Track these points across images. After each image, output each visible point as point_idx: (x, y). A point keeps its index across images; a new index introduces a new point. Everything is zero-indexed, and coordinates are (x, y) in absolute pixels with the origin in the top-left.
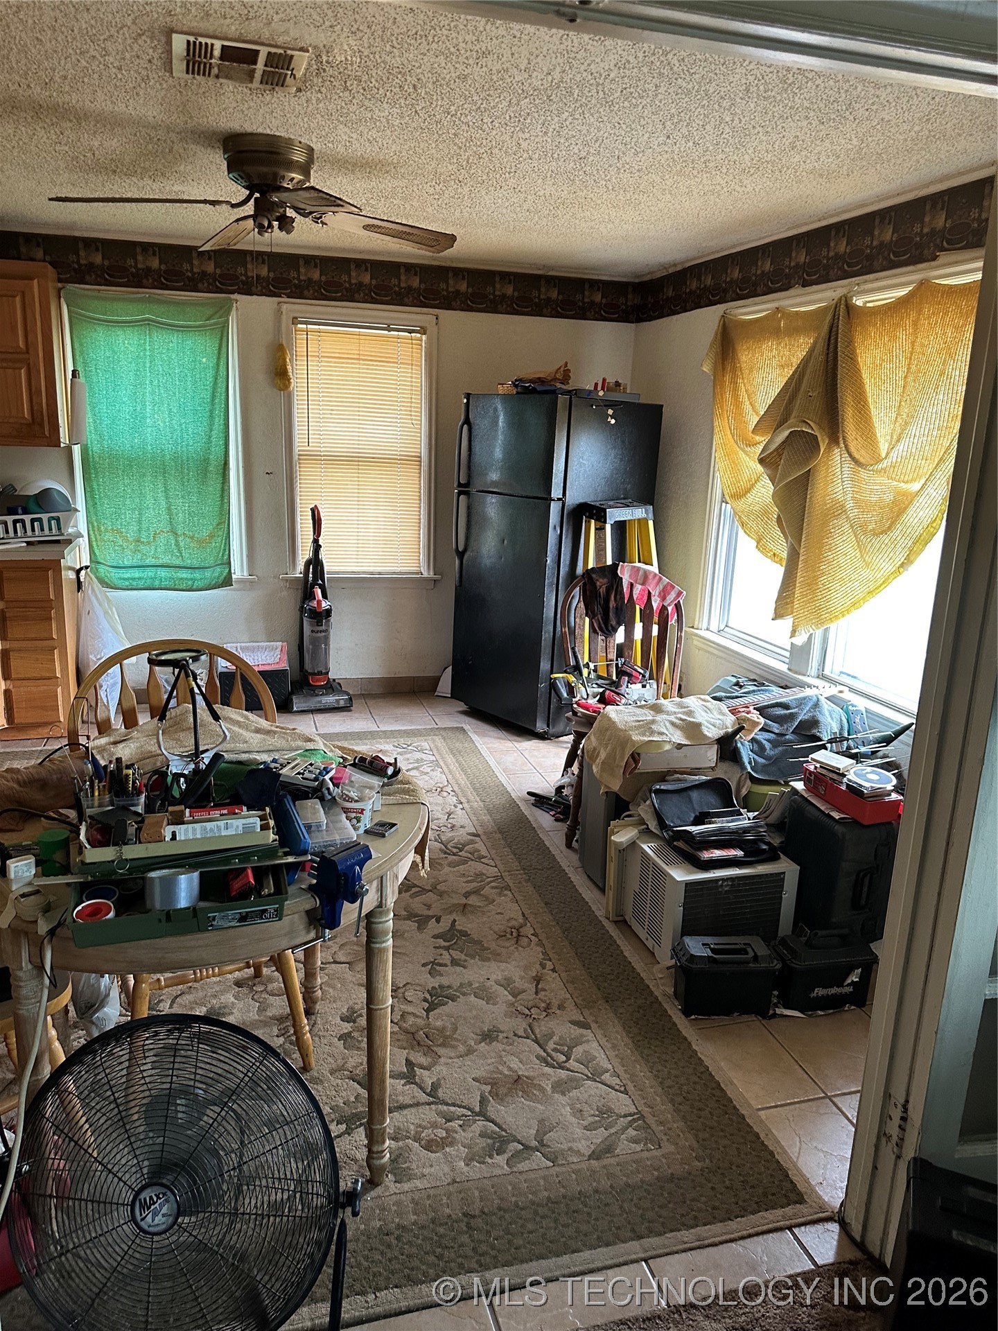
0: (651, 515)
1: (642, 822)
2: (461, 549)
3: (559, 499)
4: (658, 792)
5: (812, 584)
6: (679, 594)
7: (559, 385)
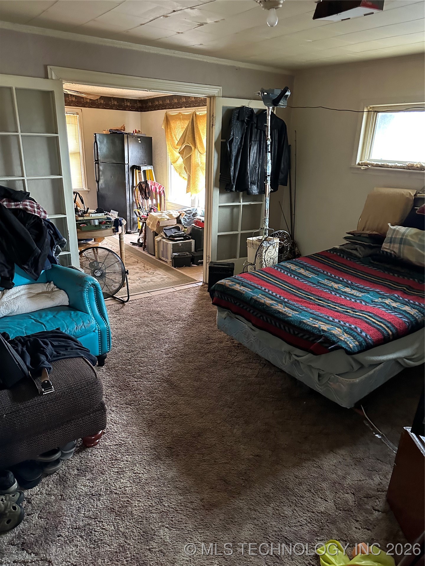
0: (153, 169)
1: (162, 236)
2: (98, 180)
3: (127, 164)
4: (165, 229)
5: (194, 183)
6: (163, 188)
7: (123, 131)
